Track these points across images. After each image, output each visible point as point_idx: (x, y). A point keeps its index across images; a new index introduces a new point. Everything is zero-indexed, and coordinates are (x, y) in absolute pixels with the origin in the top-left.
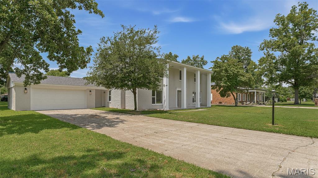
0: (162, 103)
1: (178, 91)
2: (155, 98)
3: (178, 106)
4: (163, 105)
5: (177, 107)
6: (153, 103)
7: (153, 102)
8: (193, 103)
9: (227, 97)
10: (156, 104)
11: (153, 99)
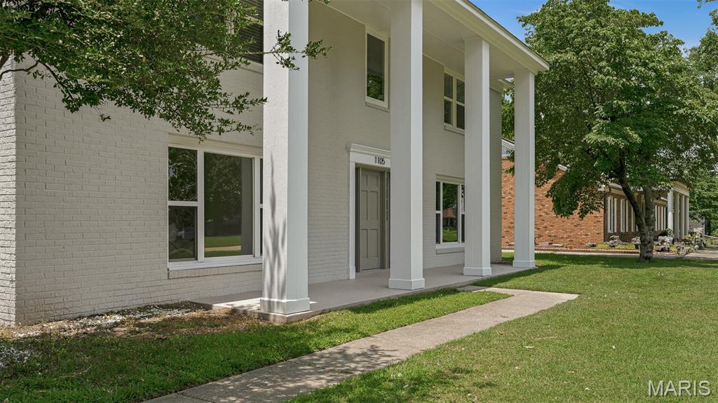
0: (248, 250)
1: (358, 168)
2: (194, 209)
3: (357, 270)
4: (259, 269)
5: (353, 275)
6: (173, 257)
7: (182, 247)
8: (438, 247)
9: (583, 213)
10: (203, 262)
11: (181, 220)
